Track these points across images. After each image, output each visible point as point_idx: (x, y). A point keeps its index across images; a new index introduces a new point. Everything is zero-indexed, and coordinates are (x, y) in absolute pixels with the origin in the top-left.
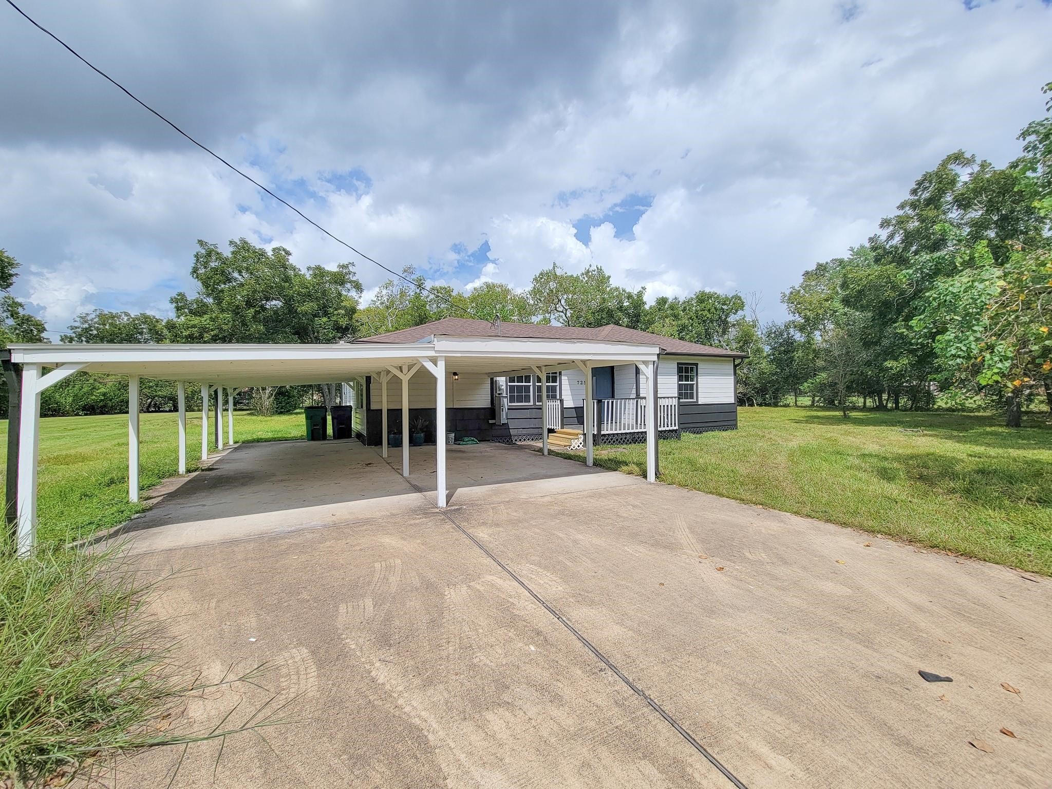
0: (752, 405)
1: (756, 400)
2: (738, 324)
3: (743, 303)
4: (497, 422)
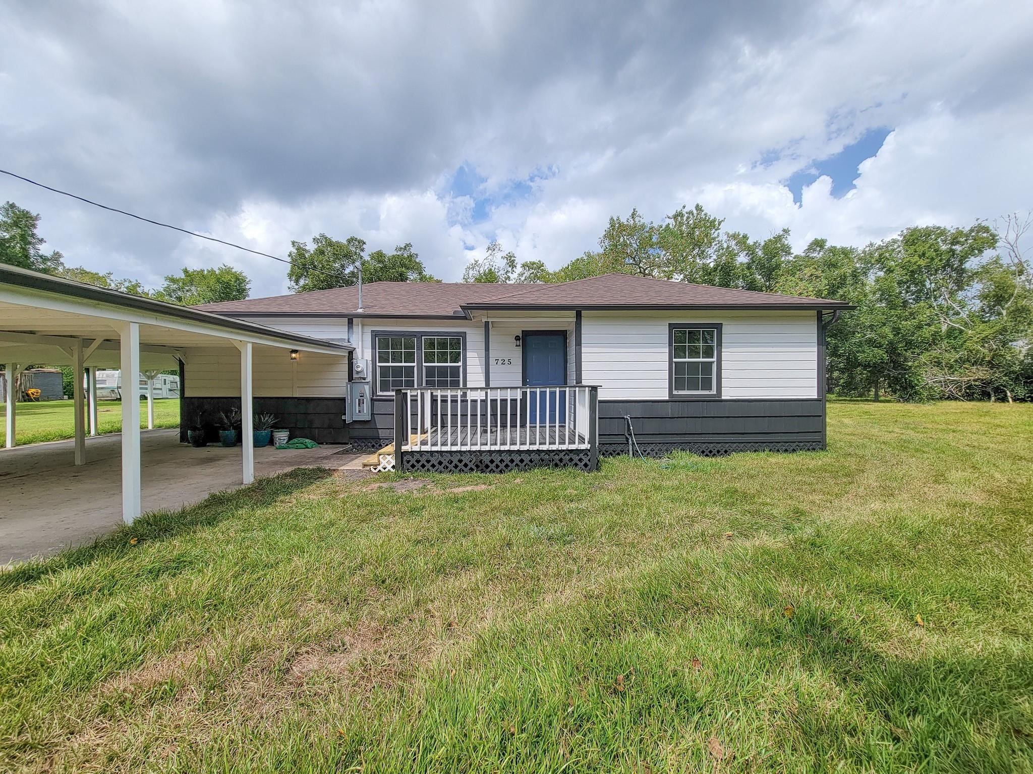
0: (1004, 399)
1: (1012, 391)
2: (985, 270)
3: (994, 236)
4: (348, 418)
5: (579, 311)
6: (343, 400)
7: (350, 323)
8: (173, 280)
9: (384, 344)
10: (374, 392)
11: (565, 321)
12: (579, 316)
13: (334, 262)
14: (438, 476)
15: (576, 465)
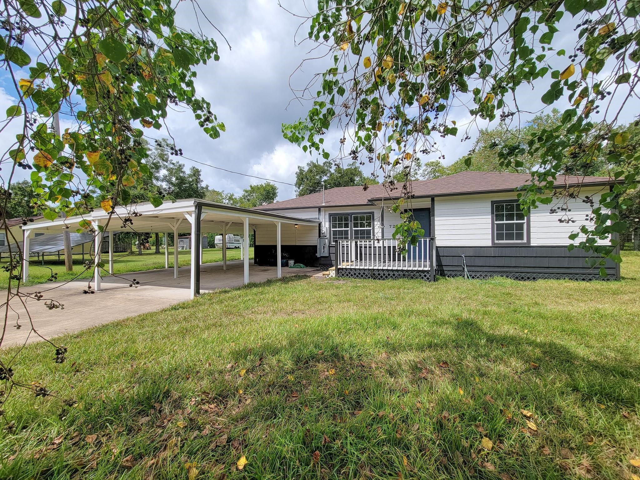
4: (318, 255)
5: (433, 198)
6: (316, 246)
7: (319, 210)
8: (246, 191)
9: (334, 220)
10: (330, 243)
11: (426, 203)
12: (433, 200)
13: (317, 175)
14: (353, 279)
15: (423, 278)
